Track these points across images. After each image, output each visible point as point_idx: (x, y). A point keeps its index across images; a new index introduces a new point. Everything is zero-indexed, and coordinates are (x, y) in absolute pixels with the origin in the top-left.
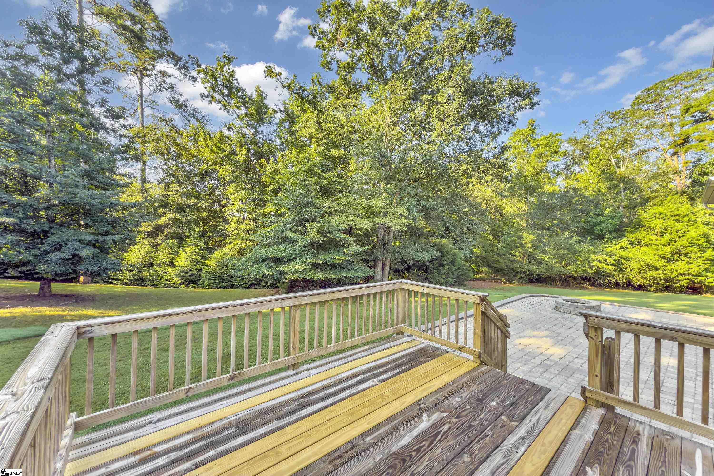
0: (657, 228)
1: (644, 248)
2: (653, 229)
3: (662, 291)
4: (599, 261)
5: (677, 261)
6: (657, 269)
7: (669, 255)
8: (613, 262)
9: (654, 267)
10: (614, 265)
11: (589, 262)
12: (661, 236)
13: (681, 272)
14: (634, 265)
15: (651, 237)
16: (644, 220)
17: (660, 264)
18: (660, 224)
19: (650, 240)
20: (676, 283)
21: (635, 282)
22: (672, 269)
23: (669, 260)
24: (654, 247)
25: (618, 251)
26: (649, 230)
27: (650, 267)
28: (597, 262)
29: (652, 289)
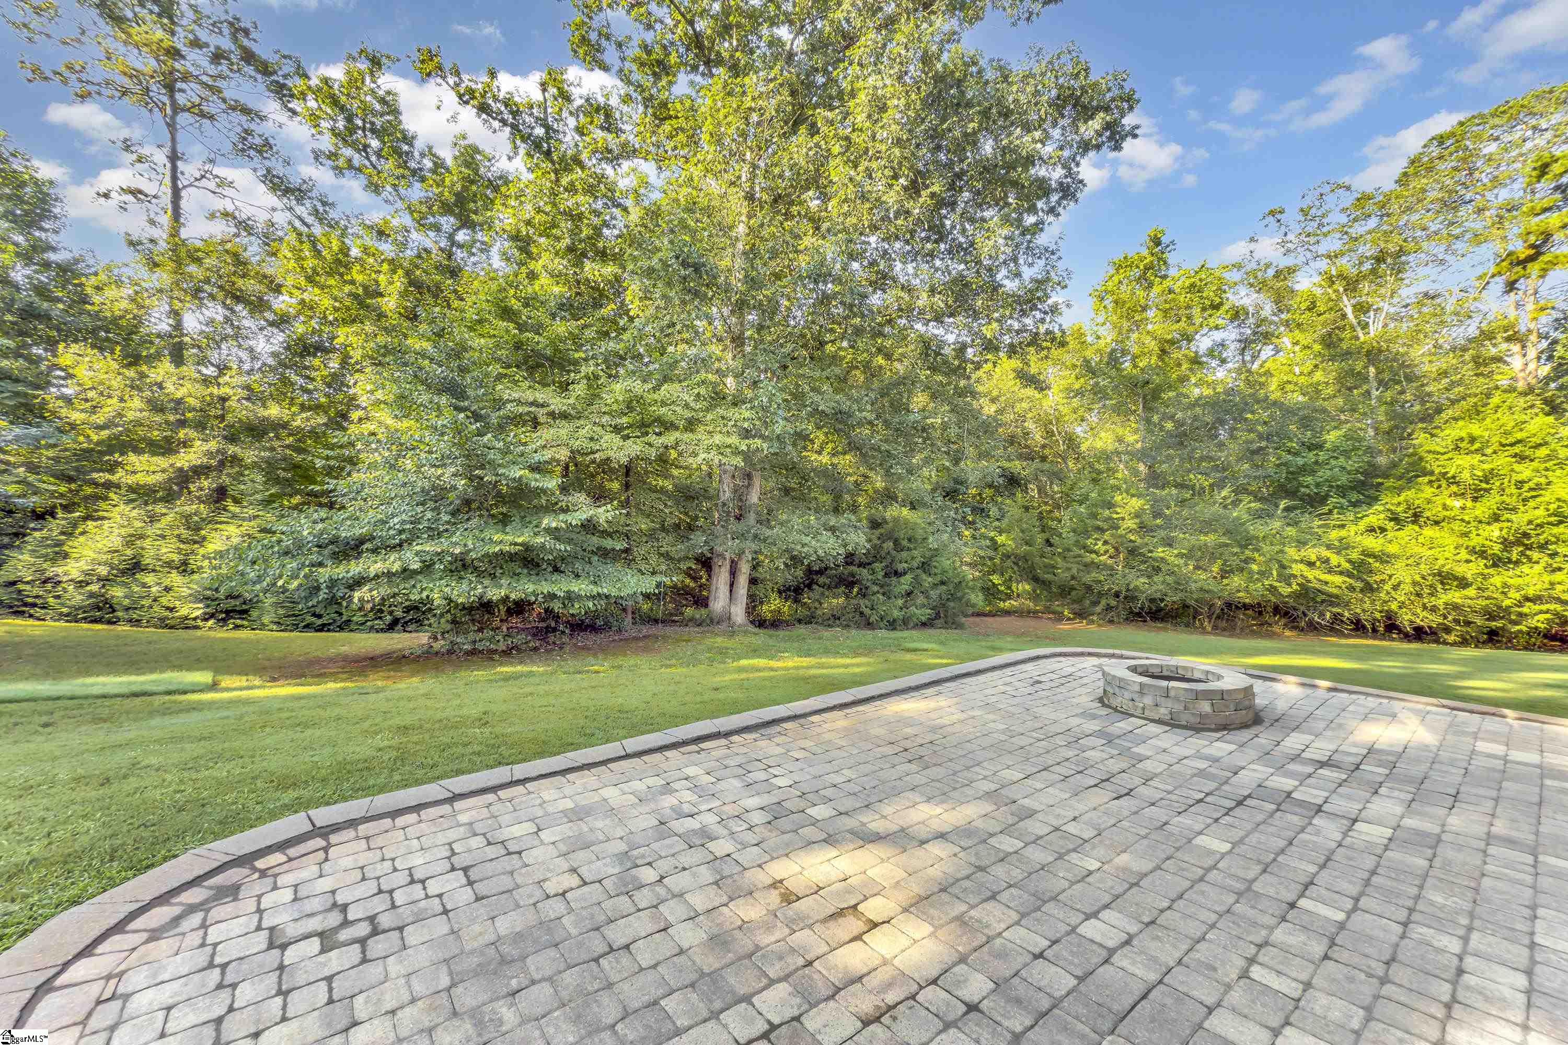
0: (1466, 475)
1: (1429, 532)
2: (1453, 481)
3: (1479, 644)
4: (1311, 564)
5: (1517, 563)
6: (1463, 583)
7: (1497, 549)
8: (1347, 566)
9: (1456, 578)
10: (1349, 575)
11: (1283, 567)
12: (1475, 499)
13: (1531, 592)
14: (1402, 573)
15: (1449, 502)
16: (1430, 457)
17: (1470, 570)
18: (1473, 467)
19: (1445, 507)
20: (1516, 623)
21: (1405, 619)
22: (1505, 585)
23: (1497, 562)
24: (1457, 526)
25: (1359, 538)
26: (1444, 483)
27: (1446, 578)
28: (1302, 567)
29: (1451, 638)
